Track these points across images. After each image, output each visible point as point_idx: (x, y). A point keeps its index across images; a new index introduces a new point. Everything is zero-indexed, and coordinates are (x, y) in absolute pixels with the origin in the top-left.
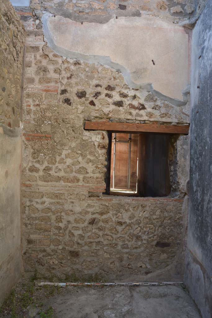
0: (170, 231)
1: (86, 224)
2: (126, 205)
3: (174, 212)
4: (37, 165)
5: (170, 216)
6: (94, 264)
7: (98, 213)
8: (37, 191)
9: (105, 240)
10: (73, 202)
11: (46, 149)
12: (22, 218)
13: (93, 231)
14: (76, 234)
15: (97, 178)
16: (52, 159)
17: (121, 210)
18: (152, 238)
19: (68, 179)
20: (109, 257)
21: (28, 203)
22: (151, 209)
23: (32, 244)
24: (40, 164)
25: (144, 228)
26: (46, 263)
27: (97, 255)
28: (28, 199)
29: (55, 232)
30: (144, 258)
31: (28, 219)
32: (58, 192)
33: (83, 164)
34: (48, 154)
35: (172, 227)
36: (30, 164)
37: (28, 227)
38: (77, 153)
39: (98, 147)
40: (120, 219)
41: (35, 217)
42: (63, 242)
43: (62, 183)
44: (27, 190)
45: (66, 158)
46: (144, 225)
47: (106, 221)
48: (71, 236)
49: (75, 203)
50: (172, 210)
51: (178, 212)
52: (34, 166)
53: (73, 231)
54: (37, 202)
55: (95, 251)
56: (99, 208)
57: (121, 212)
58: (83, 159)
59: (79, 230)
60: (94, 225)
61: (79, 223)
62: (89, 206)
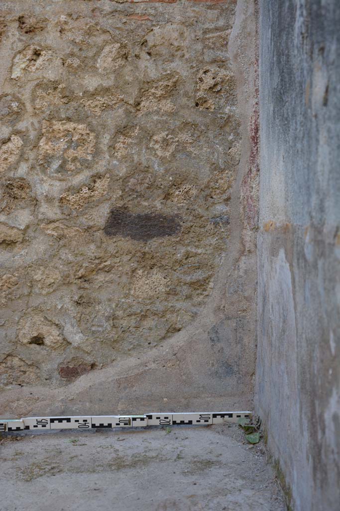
0: (173, 155)
3: (187, 56)
5: (169, 76)
18: (85, 190)
22: (73, 42)
25: (44, 138)
30: (48, 294)
35: (184, 137)
46: (39, 122)
50: (179, 49)
51: (209, 55)
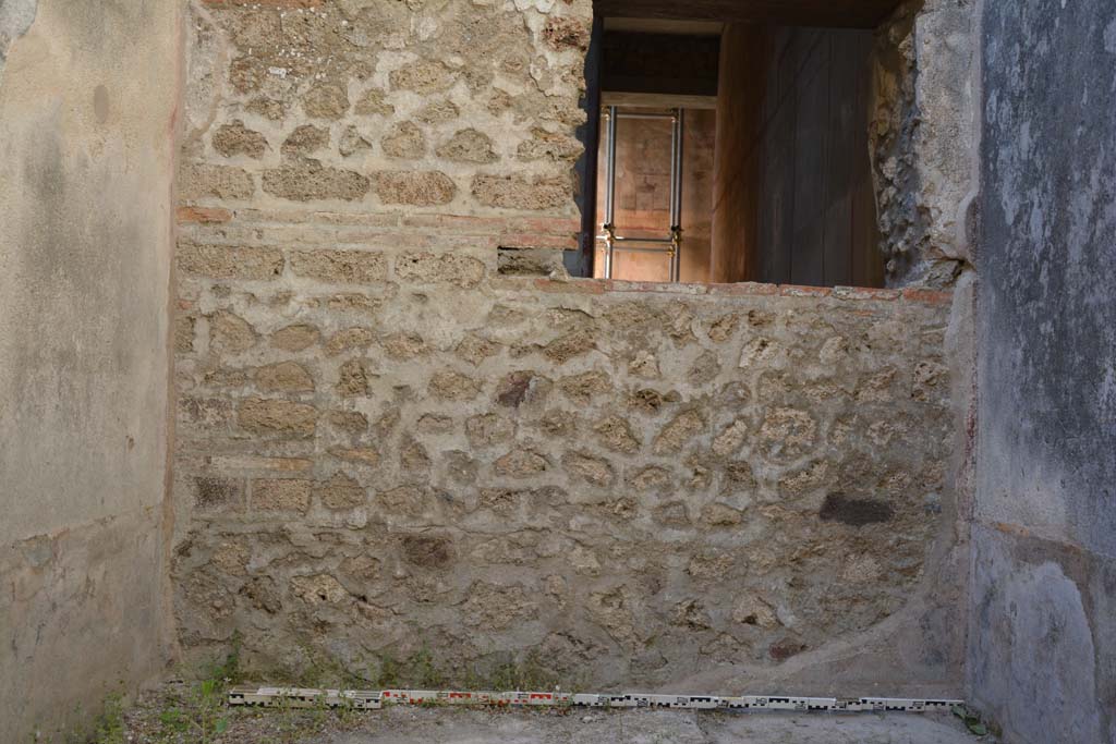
0: (889, 444)
1: (484, 402)
2: (675, 311)
3: (905, 350)
4: (255, 122)
5: (889, 369)
6: (524, 604)
7: (540, 347)
8: (255, 242)
9: (573, 481)
10: (422, 297)
11: (301, 45)
12: (175, 376)
13: (520, 436)
14: (435, 454)
15: (540, 181)
16: (327, 94)
17: (651, 334)
18: (803, 475)
19: (401, 186)
20: (595, 565)
21: (207, 304)
22: (798, 334)
23: (224, 502)
24: (269, 117)
25: (766, 424)
26: (290, 598)
27: (539, 556)
28: (207, 284)
29: (337, 442)
30: (764, 575)
31: (207, 378)
32: (354, 246)
33: (475, 117)
34: (310, 68)
35: (899, 426)
36: (223, 117)
37: (204, 418)
38: (445, 67)
39: (546, 38)
40: (647, 379)
41: (240, 366)
42: (372, 494)
43: (373, 203)
44: (207, 236)
45: (392, 89)
46: (763, 408)
47: (582, 390)
48: (412, 460)
49: (432, 299)
50: (897, 343)
51: (926, 350)
52: (242, 125)
53: (420, 438)
54: (253, 295)
55: (528, 534)
56: (550, 326)
57: (652, 345)
58: (474, 92)
59: (450, 430)
60: (521, 405)
61: (451, 397)
62: (501, 314)
